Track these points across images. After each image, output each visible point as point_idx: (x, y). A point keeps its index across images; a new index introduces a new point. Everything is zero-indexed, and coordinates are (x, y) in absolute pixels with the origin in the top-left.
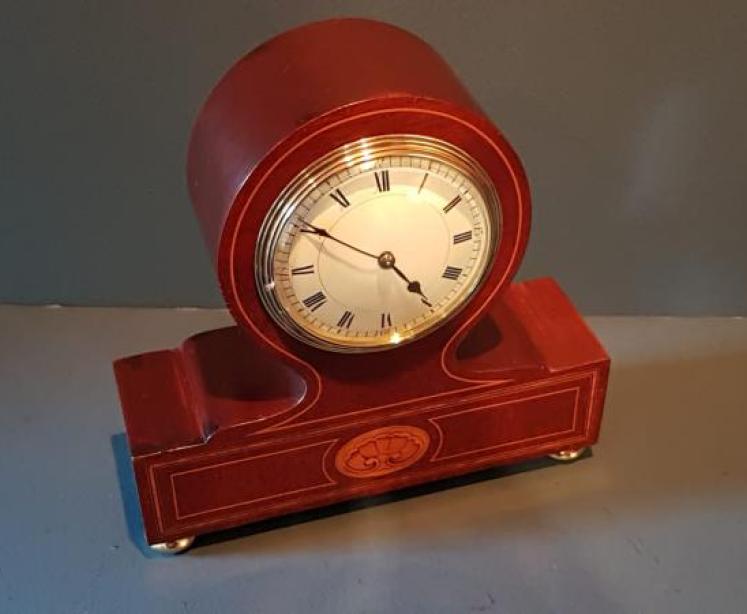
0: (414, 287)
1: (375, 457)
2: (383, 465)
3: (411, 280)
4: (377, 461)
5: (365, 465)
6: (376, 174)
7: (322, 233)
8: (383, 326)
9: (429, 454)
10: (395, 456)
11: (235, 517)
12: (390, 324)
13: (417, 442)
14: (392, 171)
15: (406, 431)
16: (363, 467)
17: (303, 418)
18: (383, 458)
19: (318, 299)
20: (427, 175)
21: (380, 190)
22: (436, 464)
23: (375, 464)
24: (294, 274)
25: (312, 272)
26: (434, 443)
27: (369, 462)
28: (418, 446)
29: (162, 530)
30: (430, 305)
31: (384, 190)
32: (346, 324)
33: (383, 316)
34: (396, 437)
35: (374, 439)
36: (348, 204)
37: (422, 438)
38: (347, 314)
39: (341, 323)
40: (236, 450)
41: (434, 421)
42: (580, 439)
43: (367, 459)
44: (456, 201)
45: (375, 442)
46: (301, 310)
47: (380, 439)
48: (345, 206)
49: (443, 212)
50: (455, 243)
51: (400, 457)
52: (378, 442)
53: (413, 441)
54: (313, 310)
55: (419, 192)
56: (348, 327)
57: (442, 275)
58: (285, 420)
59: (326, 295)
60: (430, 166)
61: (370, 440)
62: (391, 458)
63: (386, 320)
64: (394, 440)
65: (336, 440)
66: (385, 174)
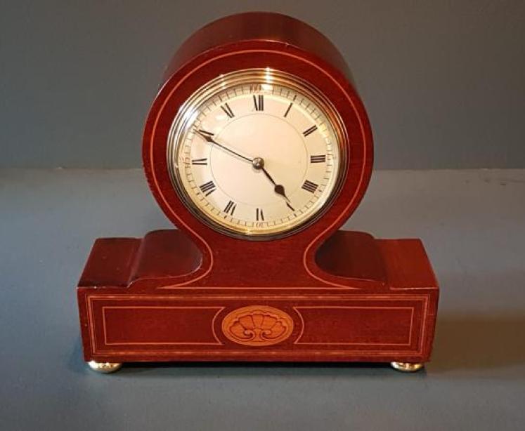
0: (279, 190)
1: (252, 329)
2: (258, 338)
3: (278, 183)
4: (253, 333)
5: (244, 333)
6: (254, 97)
8: (257, 219)
9: (293, 337)
10: (267, 332)
11: (147, 353)
12: (263, 219)
13: (284, 324)
15: (276, 313)
16: (242, 335)
17: (198, 284)
18: (258, 331)
19: (209, 187)
20: (291, 104)
21: (257, 109)
22: (299, 347)
23: (251, 335)
24: (193, 164)
25: (206, 164)
26: (297, 328)
27: (248, 332)
28: (285, 327)
29: (94, 352)
30: (293, 210)
31: (260, 109)
32: (230, 211)
33: (257, 210)
34: (268, 316)
35: (252, 314)
36: (233, 116)
37: (287, 322)
38: (231, 203)
39: (226, 210)
40: (148, 298)
41: (297, 309)
42: (416, 354)
43: (246, 329)
44: (314, 129)
45: (251, 316)
46: (198, 194)
47: (256, 315)
48: (231, 117)
49: (303, 135)
50: (312, 162)
51: (270, 334)
52: (254, 317)
53: (281, 322)
54: (207, 195)
55: (285, 116)
56: (232, 214)
57: (302, 186)
58: (184, 282)
59: (215, 184)
60: (294, 99)
61: (248, 313)
62: (264, 334)
63: (259, 214)
64: (266, 318)
65: (223, 308)
66: (261, 98)
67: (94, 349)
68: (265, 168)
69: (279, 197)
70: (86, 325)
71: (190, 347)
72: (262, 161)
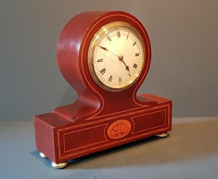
1: (118, 131)
2: (120, 135)
3: (127, 66)
5: (115, 134)
6: (117, 32)
7: (105, 49)
8: (119, 82)
9: (131, 131)
10: (123, 131)
12: (121, 82)
13: (128, 126)
15: (125, 122)
16: (115, 135)
17: (99, 115)
18: (120, 131)
19: (104, 71)
20: (128, 34)
21: (118, 37)
22: (133, 135)
23: (118, 134)
24: (98, 62)
25: (102, 61)
26: (132, 127)
27: (116, 133)
28: (128, 127)
30: (130, 76)
32: (110, 81)
33: (120, 78)
34: (123, 124)
35: (117, 124)
38: (111, 76)
40: (81, 125)
41: (132, 118)
43: (116, 132)
44: (135, 43)
45: (117, 125)
46: (99, 74)
47: (119, 124)
48: (110, 41)
49: (133, 46)
50: (136, 56)
51: (124, 132)
52: (118, 125)
53: (127, 125)
54: (102, 75)
55: (127, 39)
57: (133, 66)
58: (94, 115)
59: (106, 69)
60: (129, 32)
61: (116, 125)
62: (122, 132)
63: (120, 80)
64: (122, 125)
65: (108, 124)
66: (119, 32)
67: (60, 156)
68: (123, 60)
69: (127, 71)
70: (57, 145)
71: (96, 145)
72: (123, 57)
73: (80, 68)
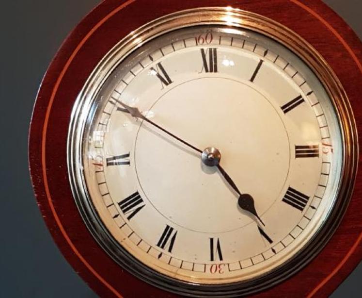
0: (246, 203)
3: (242, 193)
6: (202, 50)
8: (212, 259)
12: (221, 259)
14: (220, 50)
19: (133, 202)
20: (261, 62)
21: (207, 71)
24: (108, 164)
25: (128, 163)
30: (271, 241)
31: (211, 71)
32: (167, 245)
33: (212, 240)
36: (170, 82)
38: (168, 230)
39: (161, 243)
44: (299, 101)
46: (116, 216)
48: (167, 84)
49: (282, 112)
50: (297, 156)
54: (129, 218)
55: (252, 80)
56: (170, 250)
57: (283, 197)
59: (143, 197)
60: (266, 53)
63: (215, 249)
66: (213, 53)
68: (221, 164)
69: (244, 218)
72: (217, 153)
73: (35, 180)
